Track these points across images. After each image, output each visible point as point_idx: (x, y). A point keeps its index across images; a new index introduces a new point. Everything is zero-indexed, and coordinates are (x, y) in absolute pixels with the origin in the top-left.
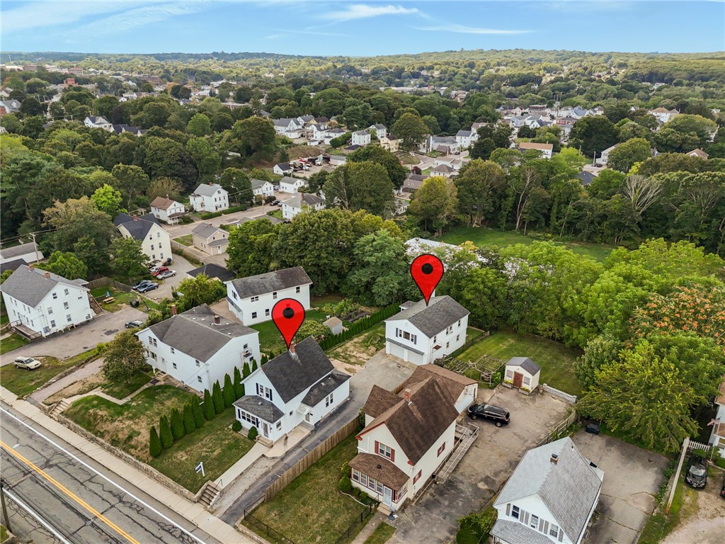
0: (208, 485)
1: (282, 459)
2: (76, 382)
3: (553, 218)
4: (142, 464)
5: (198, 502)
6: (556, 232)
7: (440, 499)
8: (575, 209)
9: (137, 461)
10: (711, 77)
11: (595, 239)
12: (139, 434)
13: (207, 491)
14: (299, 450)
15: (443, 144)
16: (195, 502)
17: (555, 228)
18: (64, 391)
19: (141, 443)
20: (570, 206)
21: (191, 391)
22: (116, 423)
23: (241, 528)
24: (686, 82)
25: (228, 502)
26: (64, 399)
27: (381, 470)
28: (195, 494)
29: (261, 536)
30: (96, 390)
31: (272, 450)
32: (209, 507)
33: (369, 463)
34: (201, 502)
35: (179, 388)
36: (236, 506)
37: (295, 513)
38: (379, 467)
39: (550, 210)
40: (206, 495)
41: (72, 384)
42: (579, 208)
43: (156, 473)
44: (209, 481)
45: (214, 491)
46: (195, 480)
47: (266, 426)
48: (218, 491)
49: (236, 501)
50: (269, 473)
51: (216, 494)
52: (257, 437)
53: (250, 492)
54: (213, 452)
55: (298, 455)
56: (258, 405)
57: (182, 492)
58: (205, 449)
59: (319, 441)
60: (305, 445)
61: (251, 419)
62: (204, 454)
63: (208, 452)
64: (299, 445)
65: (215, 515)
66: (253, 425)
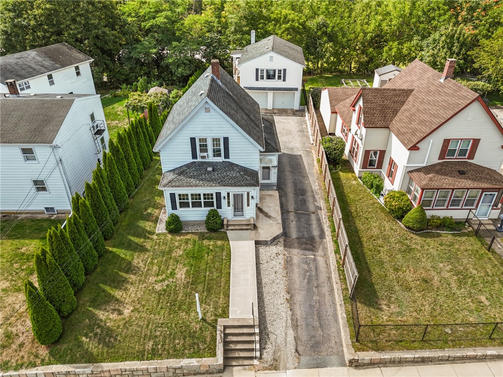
0: (225, 327)
1: (286, 234)
4: (33, 372)
5: (225, 367)
9: (13, 372)
14: (292, 216)
16: (221, 371)
25: (283, 334)
28: (214, 355)
29: (415, 349)
31: (260, 230)
32: (256, 362)
33: (445, 174)
34: (232, 363)
36: (304, 335)
38: (462, 172)
40: (232, 346)
44: (219, 320)
45: (245, 331)
46: (192, 335)
47: (238, 198)
48: (253, 327)
49: (295, 327)
50: (291, 259)
51: (253, 334)
52: (225, 222)
53: (299, 298)
54: (172, 274)
55: (299, 220)
56: (209, 172)
57: (181, 368)
58: (152, 279)
59: (301, 197)
60: (291, 207)
61: (202, 200)
62: (158, 287)
63: (164, 280)
64: (284, 211)
65: (286, 368)
66: (209, 209)
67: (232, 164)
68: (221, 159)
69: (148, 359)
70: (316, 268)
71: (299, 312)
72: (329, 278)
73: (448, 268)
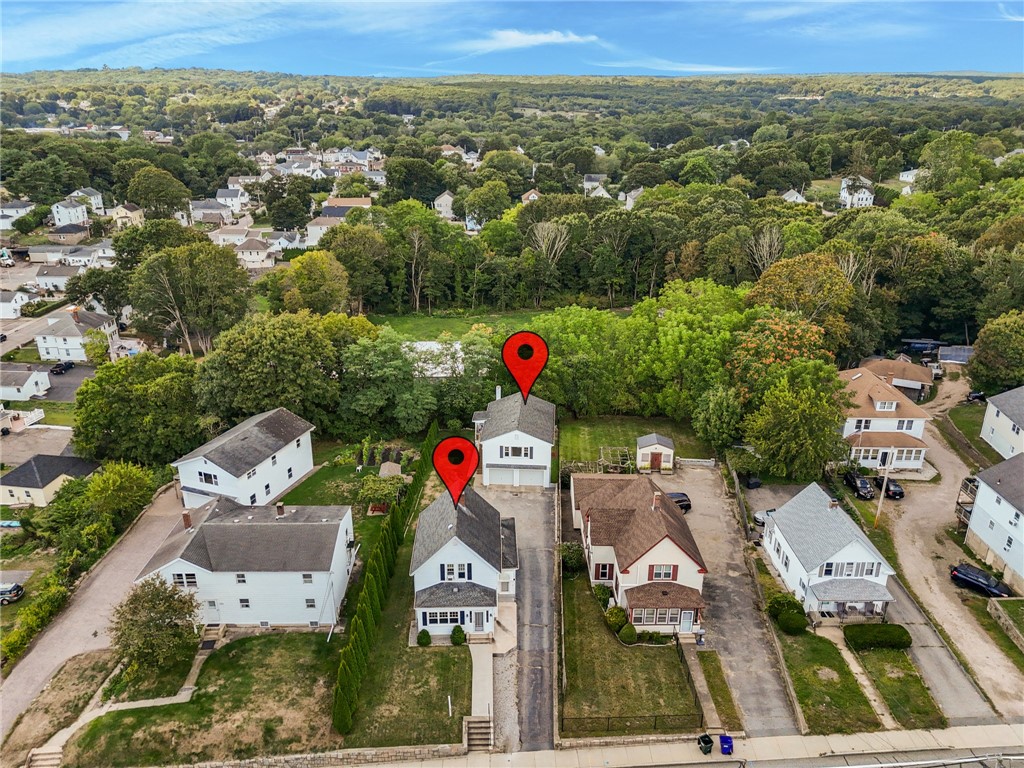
0: (469, 723)
1: (519, 647)
2: (21, 717)
3: (459, 289)
4: (333, 754)
5: (469, 751)
6: (467, 304)
7: (716, 603)
8: (482, 273)
9: (319, 754)
10: (460, 106)
11: (514, 305)
12: (280, 720)
13: (472, 731)
14: (527, 629)
15: (209, 211)
16: (465, 754)
17: (464, 301)
18: (17, 738)
19: (300, 729)
20: (477, 270)
21: (289, 630)
22: (217, 727)
23: (567, 742)
24: (436, 113)
25: (511, 728)
26: (35, 751)
27: (671, 595)
28: (461, 742)
29: (601, 736)
30: (88, 708)
31: (497, 644)
32: (490, 748)
33: (651, 594)
34: (474, 748)
35: (263, 636)
36: (525, 727)
37: (607, 693)
38: (665, 593)
39: (452, 278)
40: (474, 737)
41: (17, 723)
42: (489, 270)
43: (369, 752)
44: (465, 717)
45: (483, 725)
46: (445, 727)
47: (479, 616)
48: (489, 722)
49: (520, 722)
50: (523, 670)
51: (489, 727)
52: (467, 637)
53: (525, 702)
54: (427, 683)
55: (532, 634)
56: (455, 593)
57: (437, 751)
58: (411, 686)
59: (537, 609)
60: (527, 620)
61: (449, 618)
62: (417, 692)
63: (420, 687)
64: (520, 624)
65: (511, 752)
66: (455, 624)
67: (474, 585)
68: (465, 580)
69: (414, 744)
70: (542, 678)
71: (525, 712)
72: (551, 686)
73: (644, 677)
